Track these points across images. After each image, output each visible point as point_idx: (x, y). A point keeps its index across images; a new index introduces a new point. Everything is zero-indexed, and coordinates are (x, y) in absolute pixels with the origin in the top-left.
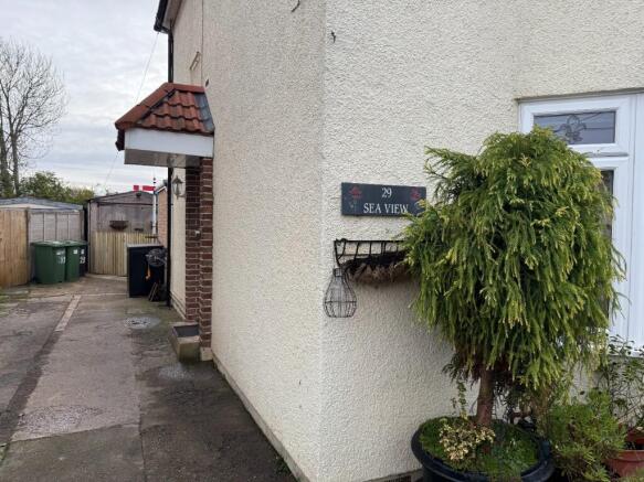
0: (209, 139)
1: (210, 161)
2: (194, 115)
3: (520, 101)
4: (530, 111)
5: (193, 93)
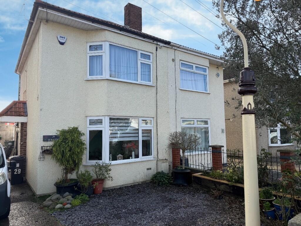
0: (26, 117)
1: (26, 124)
2: (22, 111)
3: (87, 117)
4: (88, 119)
5: (23, 103)
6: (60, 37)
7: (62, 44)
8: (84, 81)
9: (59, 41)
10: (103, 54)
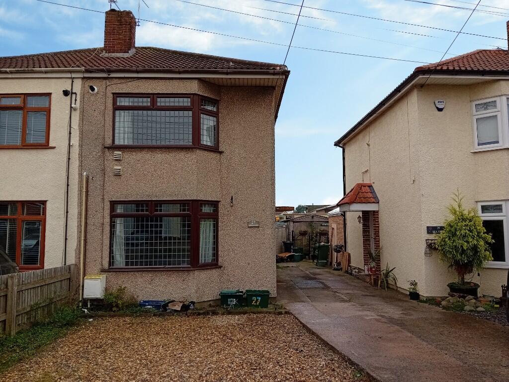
0: (378, 205)
1: (377, 212)
2: (371, 196)
3: (477, 202)
4: (479, 205)
5: (368, 186)
6: (439, 102)
7: (440, 110)
8: (471, 154)
9: (437, 108)
10: (499, 114)
